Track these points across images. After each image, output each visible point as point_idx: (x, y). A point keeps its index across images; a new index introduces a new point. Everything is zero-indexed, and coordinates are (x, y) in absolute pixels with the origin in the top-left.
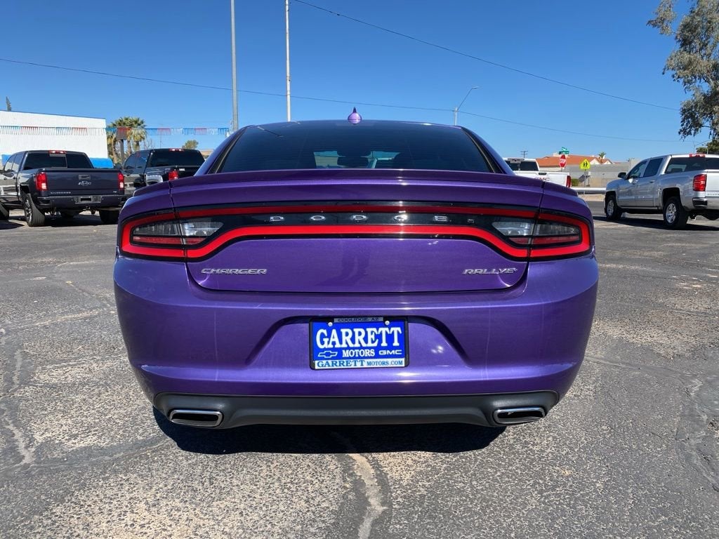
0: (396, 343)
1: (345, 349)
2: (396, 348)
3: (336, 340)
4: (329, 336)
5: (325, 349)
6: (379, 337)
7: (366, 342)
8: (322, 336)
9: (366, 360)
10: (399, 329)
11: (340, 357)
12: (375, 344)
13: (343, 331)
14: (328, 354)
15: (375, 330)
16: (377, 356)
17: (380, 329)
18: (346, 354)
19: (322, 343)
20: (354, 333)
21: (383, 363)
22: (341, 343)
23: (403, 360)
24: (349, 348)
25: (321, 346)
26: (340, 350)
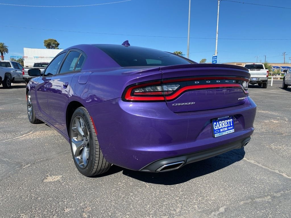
0: (232, 125)
1: (221, 129)
2: (232, 126)
3: (218, 126)
4: (217, 125)
5: (216, 130)
6: (228, 123)
7: (225, 125)
8: (215, 125)
9: (226, 131)
10: (232, 120)
11: (220, 132)
12: (227, 126)
13: (220, 122)
14: (217, 131)
15: (227, 121)
16: (228, 130)
17: (228, 120)
18: (221, 130)
19: (215, 128)
20: (222, 122)
21: (230, 132)
22: (220, 127)
23: (234, 130)
24: (222, 128)
25: (215, 129)
26: (219, 129)
